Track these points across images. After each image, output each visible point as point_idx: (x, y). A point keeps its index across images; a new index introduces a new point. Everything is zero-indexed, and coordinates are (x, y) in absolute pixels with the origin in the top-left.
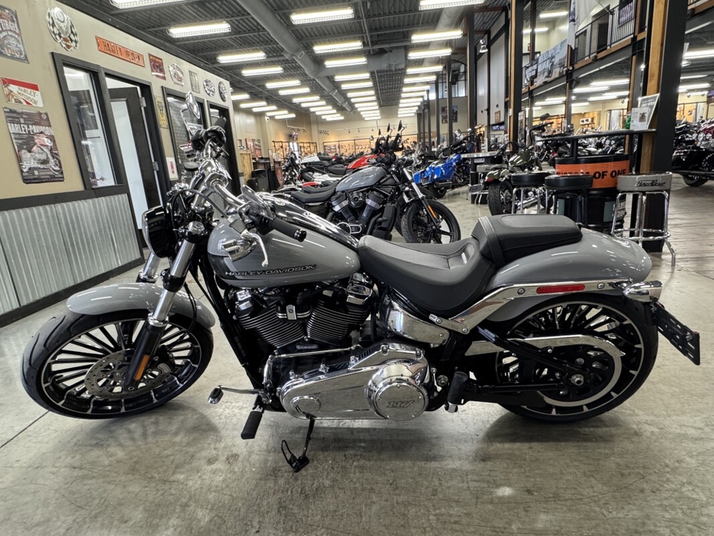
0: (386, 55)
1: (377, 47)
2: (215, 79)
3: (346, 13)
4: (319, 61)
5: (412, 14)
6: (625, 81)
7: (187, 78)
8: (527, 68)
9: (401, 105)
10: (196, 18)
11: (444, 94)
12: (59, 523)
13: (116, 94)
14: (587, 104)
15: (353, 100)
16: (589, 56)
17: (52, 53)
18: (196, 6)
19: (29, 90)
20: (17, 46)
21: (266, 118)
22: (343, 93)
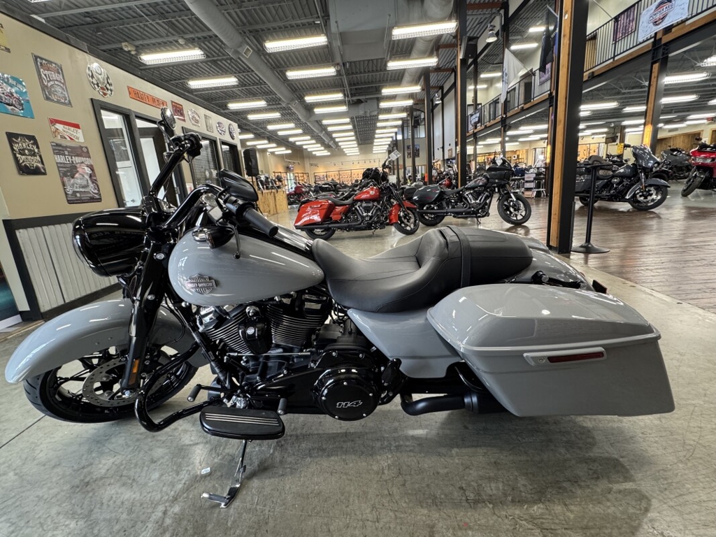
0: (363, 104)
1: (355, 98)
2: (226, 122)
3: (330, 71)
4: (309, 108)
5: (382, 73)
6: (545, 126)
7: (202, 121)
8: (472, 115)
9: (375, 144)
10: (209, 73)
11: (408, 134)
12: (101, 466)
13: (145, 133)
14: (518, 143)
15: (337, 140)
16: (518, 107)
17: (92, 99)
18: (210, 64)
19: (72, 128)
20: (62, 93)
21: (268, 153)
22: (329, 134)
